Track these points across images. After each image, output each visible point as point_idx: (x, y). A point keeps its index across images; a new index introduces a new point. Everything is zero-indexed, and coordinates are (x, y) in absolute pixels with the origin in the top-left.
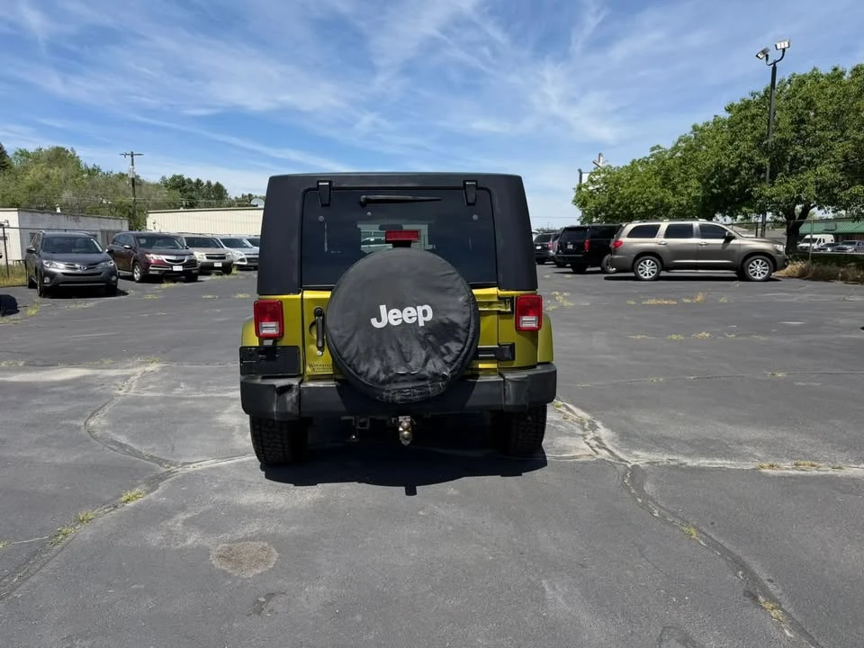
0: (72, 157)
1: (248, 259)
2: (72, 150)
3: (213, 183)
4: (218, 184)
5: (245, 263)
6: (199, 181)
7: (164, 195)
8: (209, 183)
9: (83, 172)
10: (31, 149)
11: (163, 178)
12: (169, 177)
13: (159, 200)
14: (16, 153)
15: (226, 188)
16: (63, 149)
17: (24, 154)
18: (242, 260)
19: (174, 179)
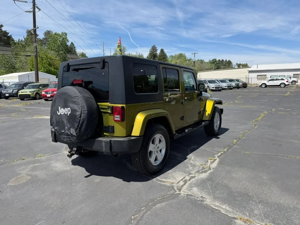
0: (184, 56)
1: (215, 87)
2: (184, 54)
3: (228, 60)
4: (229, 60)
5: (214, 89)
6: (223, 60)
7: (209, 66)
8: (226, 61)
9: (187, 60)
10: (174, 55)
11: (210, 60)
12: (211, 59)
13: (207, 67)
14: (170, 57)
15: (232, 62)
16: (182, 54)
17: (172, 56)
18: (213, 88)
19: (213, 60)
